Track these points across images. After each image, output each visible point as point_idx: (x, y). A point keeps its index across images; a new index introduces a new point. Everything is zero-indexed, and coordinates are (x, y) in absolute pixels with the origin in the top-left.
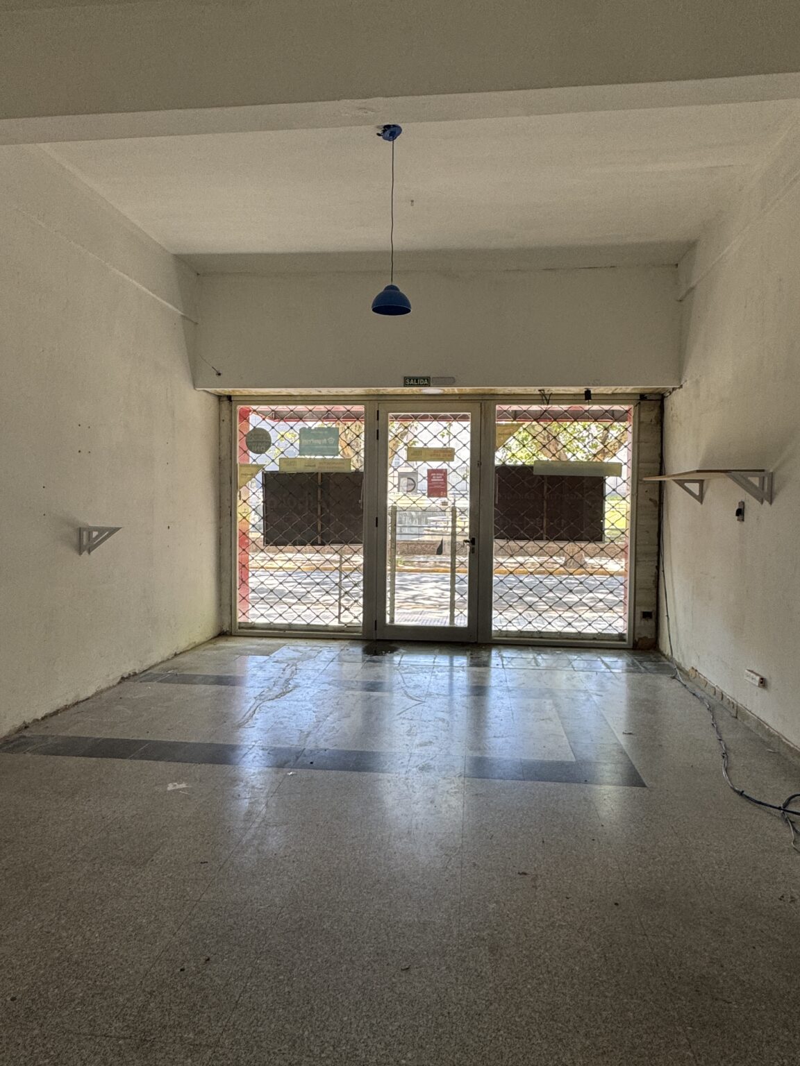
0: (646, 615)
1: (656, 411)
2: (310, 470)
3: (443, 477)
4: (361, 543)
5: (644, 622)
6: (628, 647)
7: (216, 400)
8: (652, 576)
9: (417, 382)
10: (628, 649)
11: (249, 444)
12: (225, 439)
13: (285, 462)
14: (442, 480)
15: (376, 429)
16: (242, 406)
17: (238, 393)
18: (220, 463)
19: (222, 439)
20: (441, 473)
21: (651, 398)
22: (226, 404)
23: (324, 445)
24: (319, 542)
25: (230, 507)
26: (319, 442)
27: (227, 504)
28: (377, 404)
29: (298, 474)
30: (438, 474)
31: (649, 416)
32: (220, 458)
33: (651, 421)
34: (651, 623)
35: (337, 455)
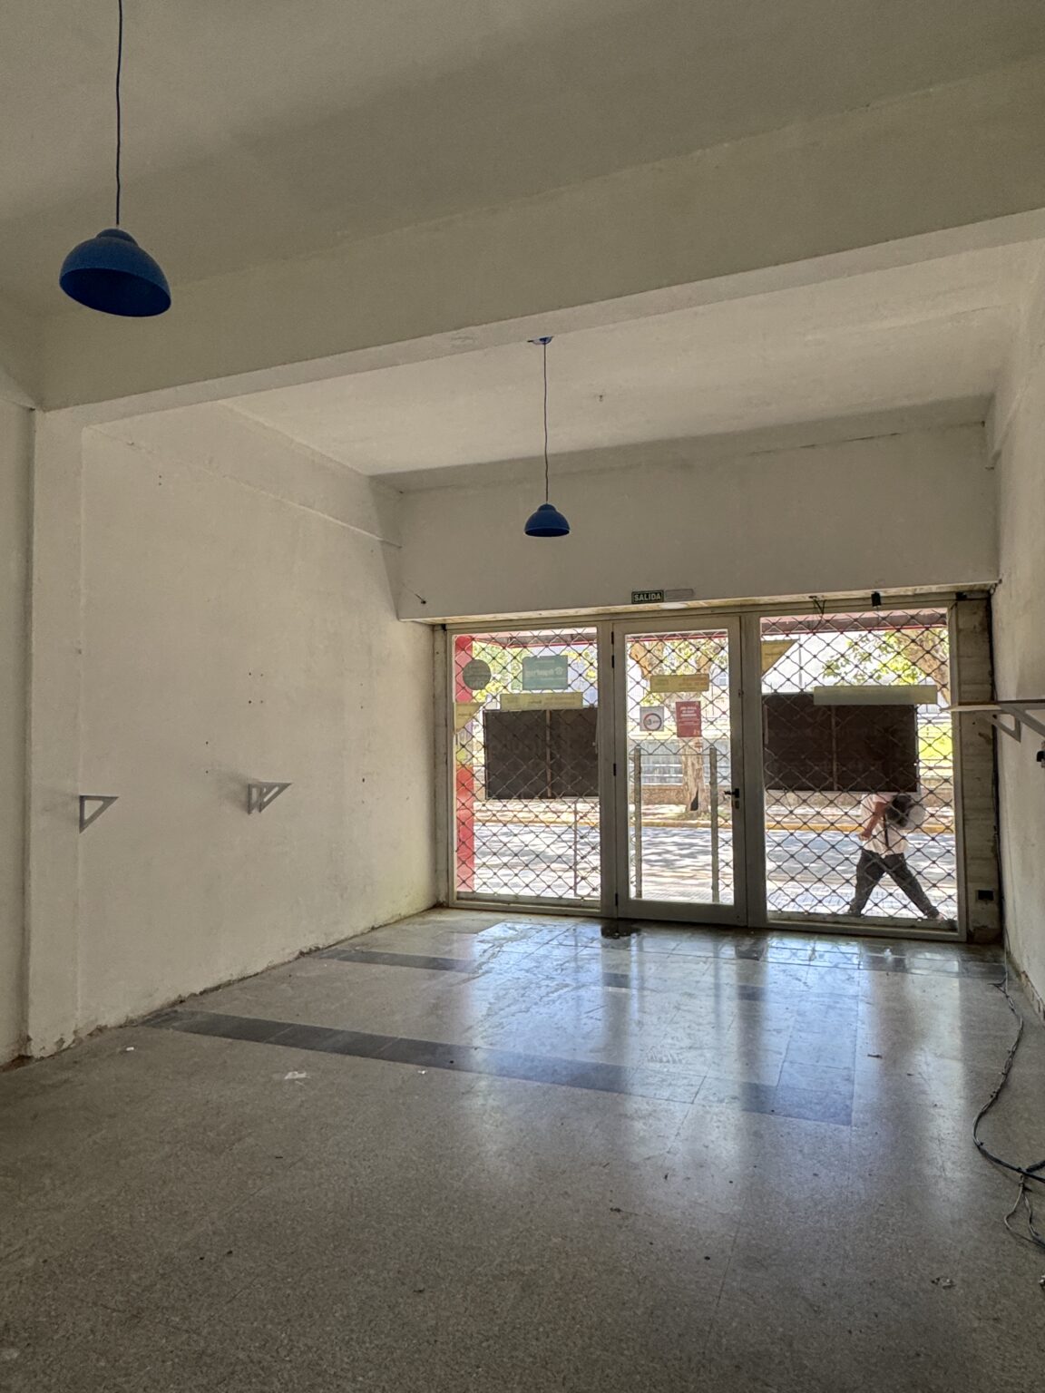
0: (984, 896)
1: (981, 613)
2: (536, 707)
3: (695, 712)
4: (597, 795)
5: (981, 905)
6: (960, 939)
7: (428, 630)
8: (989, 841)
9: (647, 597)
10: (961, 942)
11: (467, 679)
12: (440, 674)
13: (507, 699)
14: (695, 715)
15: (611, 654)
16: (458, 636)
17: (450, 622)
18: (434, 703)
19: (436, 674)
20: (694, 706)
21: (973, 596)
22: (440, 634)
23: (551, 676)
24: (549, 795)
25: (446, 754)
26: (545, 673)
27: (443, 751)
28: (611, 624)
29: (523, 712)
30: (689, 708)
31: (972, 621)
32: (434, 697)
33: (975, 627)
34: (992, 906)
35: (567, 689)
